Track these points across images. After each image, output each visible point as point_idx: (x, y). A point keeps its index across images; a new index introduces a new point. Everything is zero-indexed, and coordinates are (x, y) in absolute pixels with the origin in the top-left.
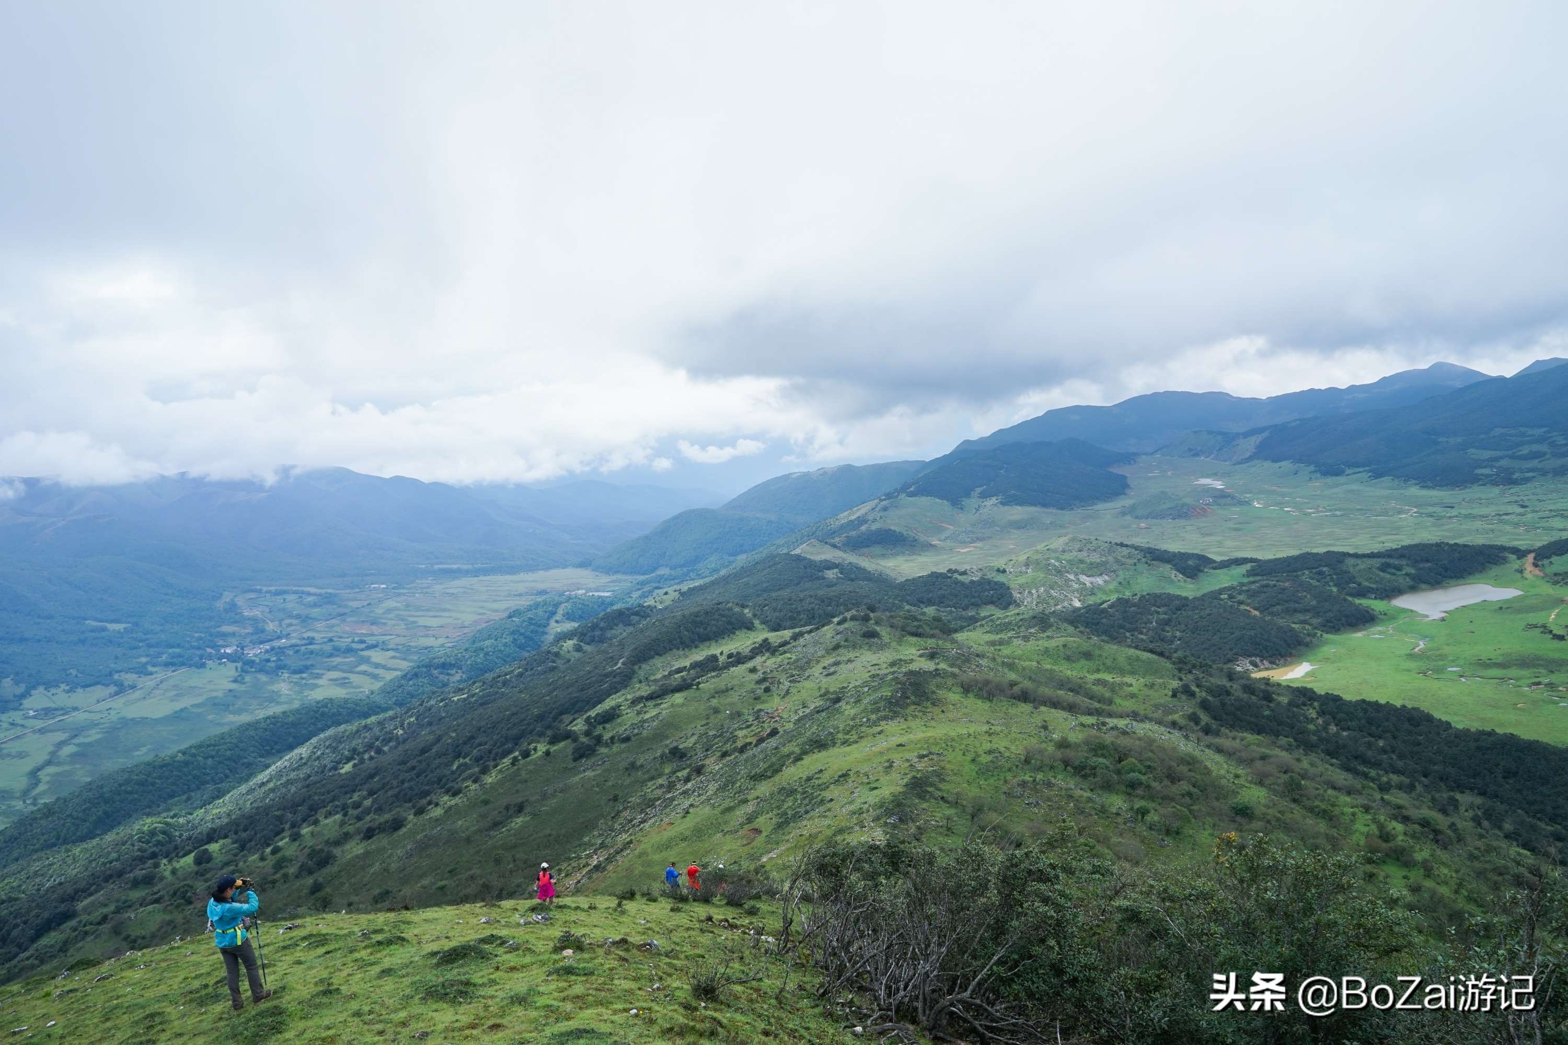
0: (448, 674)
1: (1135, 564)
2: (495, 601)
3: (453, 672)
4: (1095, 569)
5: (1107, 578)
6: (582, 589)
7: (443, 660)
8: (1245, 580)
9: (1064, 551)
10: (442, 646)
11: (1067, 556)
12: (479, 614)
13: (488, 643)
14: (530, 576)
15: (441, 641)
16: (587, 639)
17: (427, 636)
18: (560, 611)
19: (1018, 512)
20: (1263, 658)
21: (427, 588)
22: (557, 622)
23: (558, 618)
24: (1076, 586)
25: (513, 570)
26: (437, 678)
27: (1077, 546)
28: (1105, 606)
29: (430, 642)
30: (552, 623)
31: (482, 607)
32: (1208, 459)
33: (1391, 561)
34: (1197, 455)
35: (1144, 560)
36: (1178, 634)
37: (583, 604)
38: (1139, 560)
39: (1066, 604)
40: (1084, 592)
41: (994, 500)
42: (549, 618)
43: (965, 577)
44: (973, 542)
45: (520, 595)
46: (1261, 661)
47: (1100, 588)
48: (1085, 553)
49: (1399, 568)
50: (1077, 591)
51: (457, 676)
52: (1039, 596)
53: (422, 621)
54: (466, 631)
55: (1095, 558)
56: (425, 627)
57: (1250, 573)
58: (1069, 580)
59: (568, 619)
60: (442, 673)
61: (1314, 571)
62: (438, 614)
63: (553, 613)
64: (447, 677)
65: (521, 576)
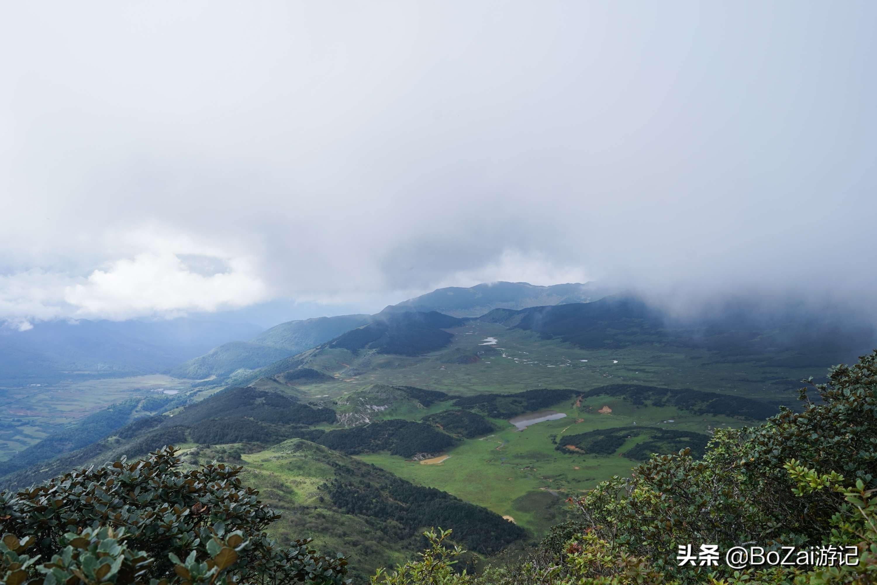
0: (63, 445)
1: (402, 400)
2: (108, 395)
3: (67, 443)
4: (381, 402)
5: (386, 406)
6: (162, 388)
7: (61, 436)
8: (451, 408)
9: (369, 393)
10: (70, 423)
11: (370, 395)
12: (96, 403)
13: (91, 425)
14: (133, 379)
15: (69, 420)
16: (124, 435)
17: (61, 417)
18: (140, 405)
19: (383, 358)
20: (428, 453)
21: (66, 386)
22: (137, 411)
23: (137, 409)
24: (369, 411)
25: (123, 375)
26: (56, 447)
27: (376, 390)
28: (365, 427)
29: (63, 421)
30: (134, 412)
31: (99, 399)
32: (501, 325)
33: (517, 399)
34: (496, 322)
35: (407, 397)
36: (395, 441)
37: (154, 401)
38: (404, 397)
39: (361, 421)
40: (375, 414)
41: (374, 350)
42: (132, 409)
43: (316, 407)
44: (356, 375)
45: (124, 391)
46: (427, 454)
47: (382, 412)
48: (379, 394)
49: (521, 403)
50: (369, 414)
51: (69, 445)
52: (349, 417)
53: (59, 408)
54: (86, 413)
55: (384, 396)
56: (62, 411)
57: (455, 405)
58: (367, 408)
59: (143, 410)
60: (59, 444)
61: (481, 404)
62: (71, 403)
63: (136, 406)
64: (62, 447)
65: (127, 379)
